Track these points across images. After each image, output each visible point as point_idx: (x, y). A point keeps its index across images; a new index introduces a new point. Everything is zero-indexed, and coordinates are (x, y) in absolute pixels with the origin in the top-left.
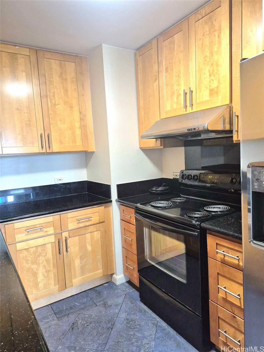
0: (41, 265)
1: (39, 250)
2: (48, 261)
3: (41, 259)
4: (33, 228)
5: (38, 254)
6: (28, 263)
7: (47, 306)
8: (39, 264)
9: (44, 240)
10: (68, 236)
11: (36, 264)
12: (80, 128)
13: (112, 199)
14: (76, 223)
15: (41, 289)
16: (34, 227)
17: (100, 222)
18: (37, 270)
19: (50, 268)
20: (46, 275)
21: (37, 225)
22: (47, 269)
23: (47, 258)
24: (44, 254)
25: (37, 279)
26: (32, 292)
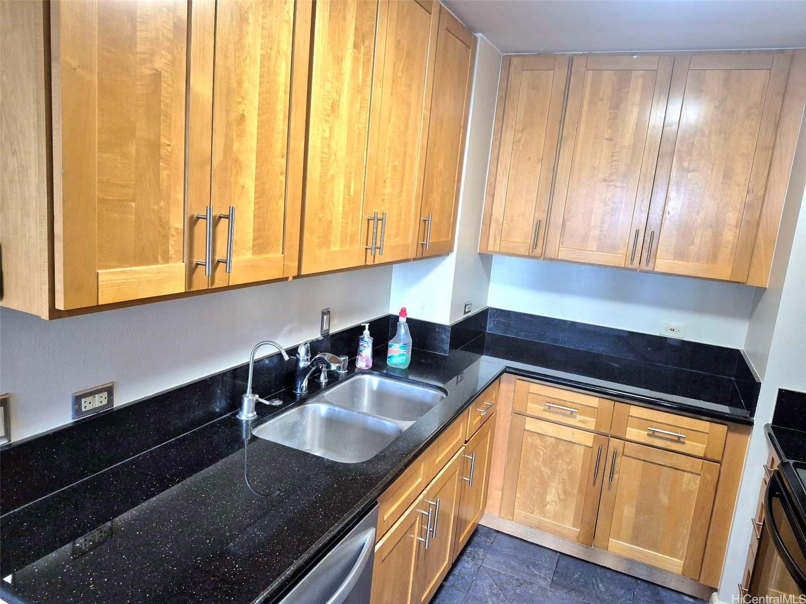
0: (557, 474)
1: (562, 447)
2: (571, 474)
3: (562, 465)
4: (558, 405)
5: (557, 453)
6: (537, 459)
7: (554, 553)
8: (556, 471)
9: (573, 434)
10: (620, 450)
11: (550, 468)
12: (736, 227)
13: (754, 419)
14: (646, 433)
15: (548, 515)
16: (562, 402)
17: (706, 457)
18: (548, 479)
19: (572, 489)
20: (562, 497)
21: (566, 402)
22: (567, 488)
23: (571, 468)
24: (568, 460)
25: (545, 493)
26: (533, 511)
